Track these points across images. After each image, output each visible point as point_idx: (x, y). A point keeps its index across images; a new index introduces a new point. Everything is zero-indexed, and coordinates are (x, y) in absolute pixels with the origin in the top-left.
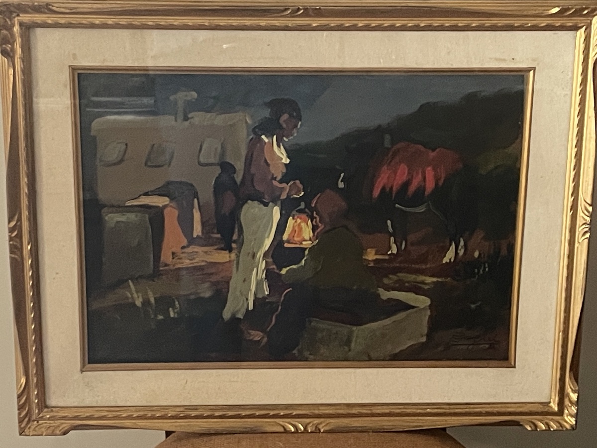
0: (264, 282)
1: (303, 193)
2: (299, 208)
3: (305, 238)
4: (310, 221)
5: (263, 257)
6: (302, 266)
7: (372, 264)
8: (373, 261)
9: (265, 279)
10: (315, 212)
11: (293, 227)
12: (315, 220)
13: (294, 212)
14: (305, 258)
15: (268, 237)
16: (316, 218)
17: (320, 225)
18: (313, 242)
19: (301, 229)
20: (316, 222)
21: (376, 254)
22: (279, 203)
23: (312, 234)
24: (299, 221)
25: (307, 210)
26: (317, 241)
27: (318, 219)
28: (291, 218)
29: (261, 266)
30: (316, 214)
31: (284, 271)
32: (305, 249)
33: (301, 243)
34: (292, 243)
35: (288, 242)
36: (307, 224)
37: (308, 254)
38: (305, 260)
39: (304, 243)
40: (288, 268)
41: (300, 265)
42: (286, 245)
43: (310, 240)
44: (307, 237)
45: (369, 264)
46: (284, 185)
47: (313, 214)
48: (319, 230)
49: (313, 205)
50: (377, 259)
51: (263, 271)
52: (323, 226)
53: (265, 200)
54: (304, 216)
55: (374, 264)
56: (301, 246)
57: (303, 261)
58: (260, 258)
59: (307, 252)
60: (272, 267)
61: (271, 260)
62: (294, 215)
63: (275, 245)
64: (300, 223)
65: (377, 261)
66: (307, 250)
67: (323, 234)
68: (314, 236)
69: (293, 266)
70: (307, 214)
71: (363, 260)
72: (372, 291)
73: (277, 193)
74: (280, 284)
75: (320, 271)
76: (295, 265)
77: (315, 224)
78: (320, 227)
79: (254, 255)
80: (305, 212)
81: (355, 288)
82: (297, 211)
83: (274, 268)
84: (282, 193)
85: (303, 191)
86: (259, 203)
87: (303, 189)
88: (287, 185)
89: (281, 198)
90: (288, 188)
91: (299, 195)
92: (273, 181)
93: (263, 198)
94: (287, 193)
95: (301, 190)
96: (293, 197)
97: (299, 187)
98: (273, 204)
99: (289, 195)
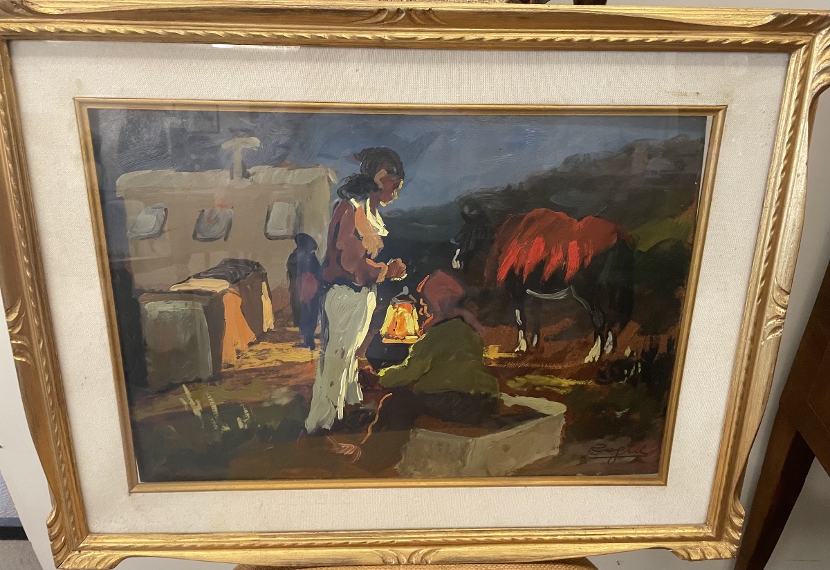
0: (357, 387)
1: (406, 275)
2: (401, 294)
3: (409, 331)
4: (415, 310)
5: (355, 355)
6: (405, 366)
7: (493, 364)
8: (496, 360)
9: (358, 382)
10: (421, 300)
11: (394, 318)
12: (421, 309)
13: (394, 299)
14: (409, 357)
15: (361, 331)
16: (423, 307)
17: (428, 315)
18: (419, 337)
20: (423, 312)
21: (500, 351)
22: (375, 287)
23: (417, 327)
24: (401, 310)
25: (411, 296)
26: (425, 335)
27: (426, 308)
28: (391, 306)
29: (353, 367)
30: (423, 302)
31: (382, 373)
32: (409, 345)
33: (405, 338)
34: (393, 338)
35: (387, 336)
36: (412, 314)
37: (412, 352)
38: (408, 360)
39: (407, 337)
40: (387, 369)
41: (403, 365)
42: (385, 341)
43: (416, 334)
44: (411, 331)
45: (490, 364)
46: (382, 264)
47: (419, 301)
48: (427, 321)
49: (419, 291)
50: (500, 358)
51: (356, 372)
52: (432, 317)
53: (356, 285)
54: (406, 303)
55: (497, 364)
56: (404, 342)
57: (406, 361)
58: (351, 357)
59: (411, 349)
60: (366, 367)
61: (366, 359)
62: (395, 303)
63: (371, 340)
64: (402, 314)
65: (501, 360)
66: (412, 347)
67: (432, 327)
68: (420, 329)
69: (393, 367)
70: (411, 302)
71: (483, 359)
72: (494, 396)
73: (372, 275)
74: (377, 387)
75: (428, 372)
76: (396, 365)
77: (422, 314)
78: (428, 318)
79: (343, 353)
80: (409, 299)
81: (472, 392)
82: (398, 298)
83: (369, 369)
84: (378, 275)
85: (406, 273)
86: (348, 287)
87: (406, 269)
88: (385, 265)
89: (377, 282)
90: (387, 268)
91: (401, 278)
92: (367, 259)
93: (354, 282)
94: (386, 275)
95: (403, 271)
96: (393, 280)
97: (401, 268)
98: (367, 288)
99: (387, 277)
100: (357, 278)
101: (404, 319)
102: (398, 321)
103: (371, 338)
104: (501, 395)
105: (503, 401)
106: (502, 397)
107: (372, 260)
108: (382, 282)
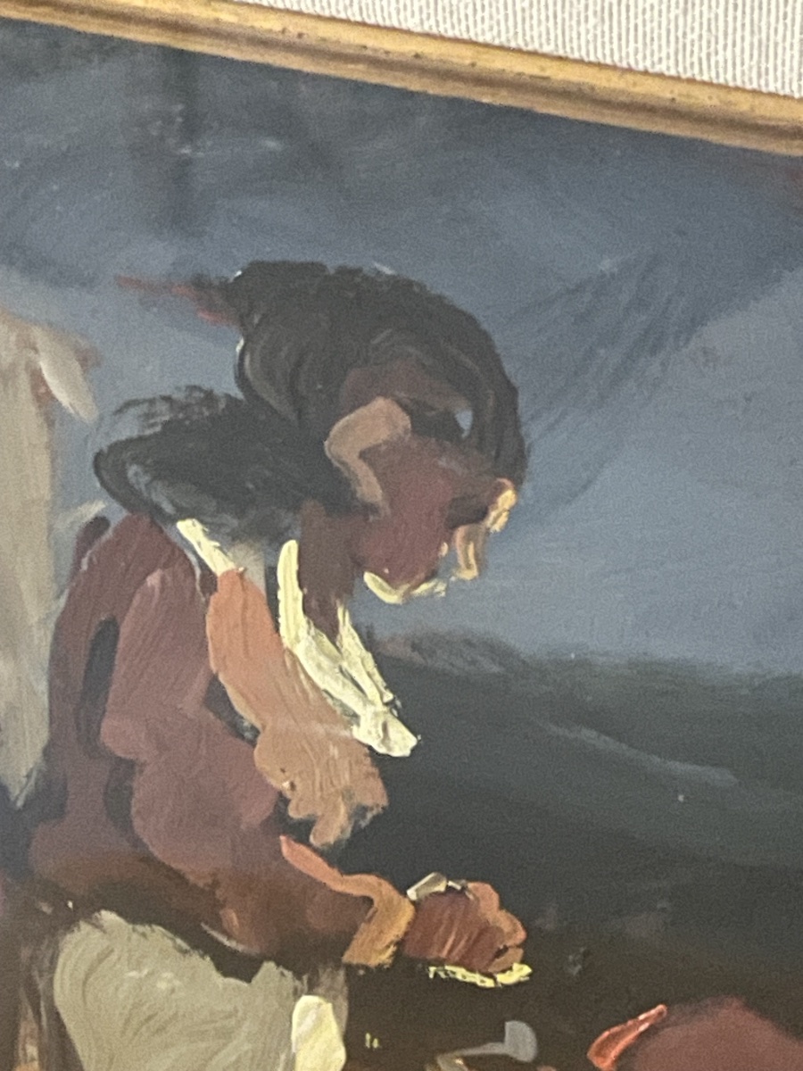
1: (521, 971)
2: (493, 1049)
22: (335, 980)
46: (373, 886)
49: (603, 1062)
53: (226, 941)
84: (355, 929)
85: (523, 962)
86: (179, 941)
87: (523, 945)
88: (395, 895)
89: (346, 958)
90: (407, 913)
91: (491, 976)
92: (282, 838)
93: (213, 928)
94: (400, 944)
95: (506, 949)
96: (442, 975)
97: (486, 930)
98: (289, 974)
99: (409, 951)
100: (232, 917)
107: (315, 850)
108: (380, 967)
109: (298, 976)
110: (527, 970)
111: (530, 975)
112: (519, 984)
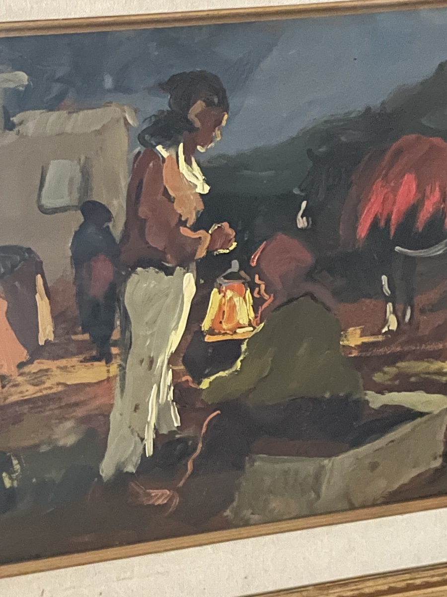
0: (172, 408)
1: (235, 244)
2: (229, 271)
3: (241, 322)
4: (248, 291)
5: (169, 363)
6: (236, 371)
7: (355, 354)
8: (358, 347)
9: (173, 401)
10: (257, 276)
11: (220, 307)
12: (257, 289)
13: (220, 280)
14: (241, 358)
15: (176, 328)
16: (259, 286)
17: (266, 297)
18: (254, 328)
19: (233, 307)
20: (259, 293)
21: (362, 335)
22: (193, 266)
23: (252, 315)
24: (229, 294)
25: (242, 273)
26: (262, 325)
27: (263, 287)
28: (215, 290)
29: (165, 379)
30: (260, 279)
31: (205, 384)
32: (241, 342)
33: (235, 333)
34: (219, 334)
35: (211, 332)
36: (244, 298)
37: (246, 350)
38: (241, 361)
39: (238, 331)
40: (212, 378)
41: (234, 369)
42: (208, 339)
43: (250, 325)
44: (244, 321)
45: (351, 353)
46: (201, 233)
47: (253, 279)
48: (265, 305)
49: (254, 264)
50: (363, 343)
51: (169, 387)
52: (272, 298)
53: (167, 265)
54: (236, 283)
55: (359, 352)
56: (235, 337)
57: (239, 363)
58: (162, 367)
59: (244, 347)
60: (184, 379)
61: (182, 367)
62: (221, 285)
63: (189, 340)
64: (231, 298)
65: (364, 347)
66: (245, 343)
67: (273, 312)
68: (256, 317)
69: (221, 374)
70: (243, 281)
71: (341, 347)
72: (356, 397)
73: (189, 249)
74: (199, 405)
75: (267, 376)
76: (224, 370)
77: (258, 296)
78: (266, 300)
79: (152, 362)
80: (240, 278)
81: (327, 395)
82: (226, 278)
83: (187, 381)
84: (197, 248)
85: (235, 241)
86: (157, 270)
87: (235, 237)
88: (207, 233)
89: (195, 258)
90: (209, 237)
91: (228, 249)
92: (181, 228)
93: (164, 261)
94: (208, 248)
95: (231, 239)
96: (218, 253)
97: (228, 235)
98: (182, 269)
99: (210, 250)
100: (169, 256)
101: (235, 306)
102: (226, 309)
103: (189, 337)
104: (366, 394)
105: (367, 402)
106: (367, 398)
107: (189, 228)
108: (203, 257)
109: (184, 269)
110: (236, 243)
111: (237, 245)
112: (235, 248)
